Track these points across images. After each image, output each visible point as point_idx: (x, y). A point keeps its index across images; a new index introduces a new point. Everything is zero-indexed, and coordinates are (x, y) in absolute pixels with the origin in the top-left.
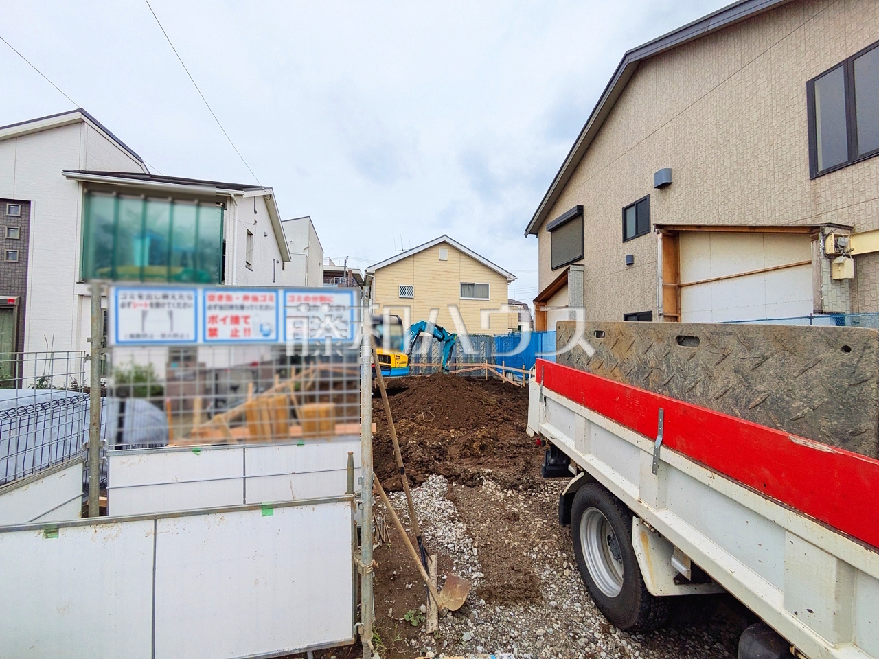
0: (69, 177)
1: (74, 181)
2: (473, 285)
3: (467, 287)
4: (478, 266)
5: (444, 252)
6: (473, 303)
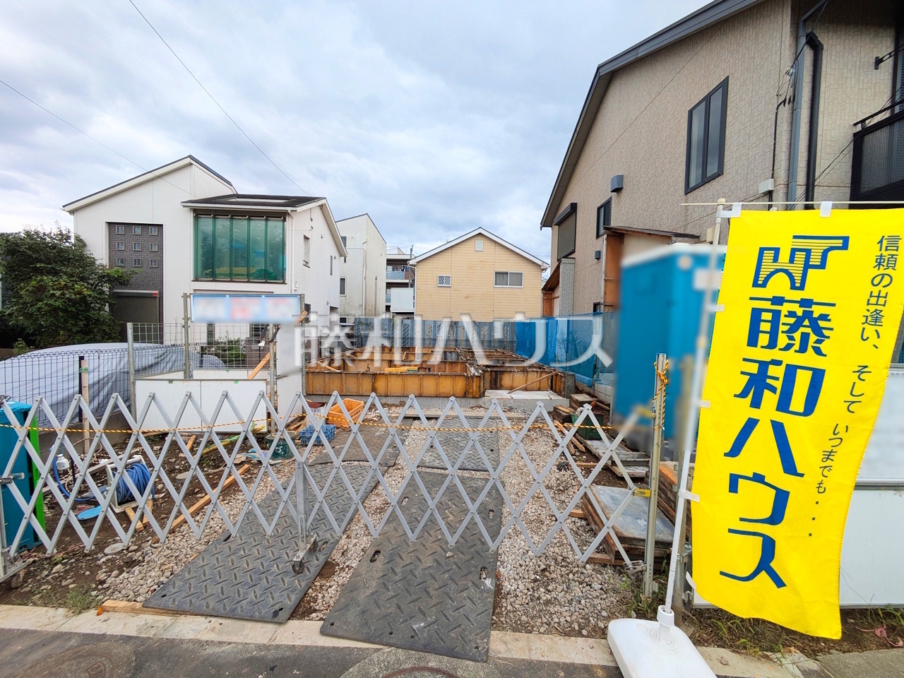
0: (184, 206)
1: (188, 209)
2: (507, 273)
3: (502, 275)
4: (512, 256)
5: (479, 243)
6: (507, 290)
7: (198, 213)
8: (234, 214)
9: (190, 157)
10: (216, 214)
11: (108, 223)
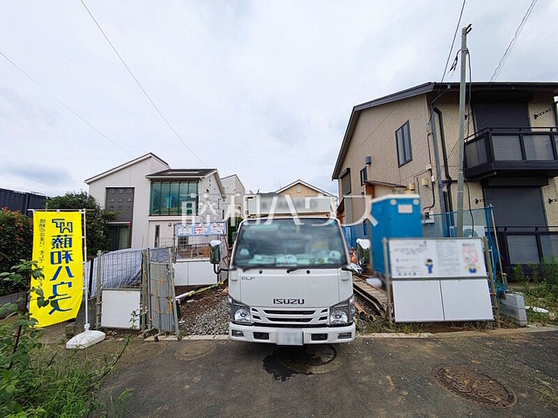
1: (148, 179)
7: (153, 181)
8: (172, 181)
9: (151, 153)
10: (162, 181)
11: (107, 188)
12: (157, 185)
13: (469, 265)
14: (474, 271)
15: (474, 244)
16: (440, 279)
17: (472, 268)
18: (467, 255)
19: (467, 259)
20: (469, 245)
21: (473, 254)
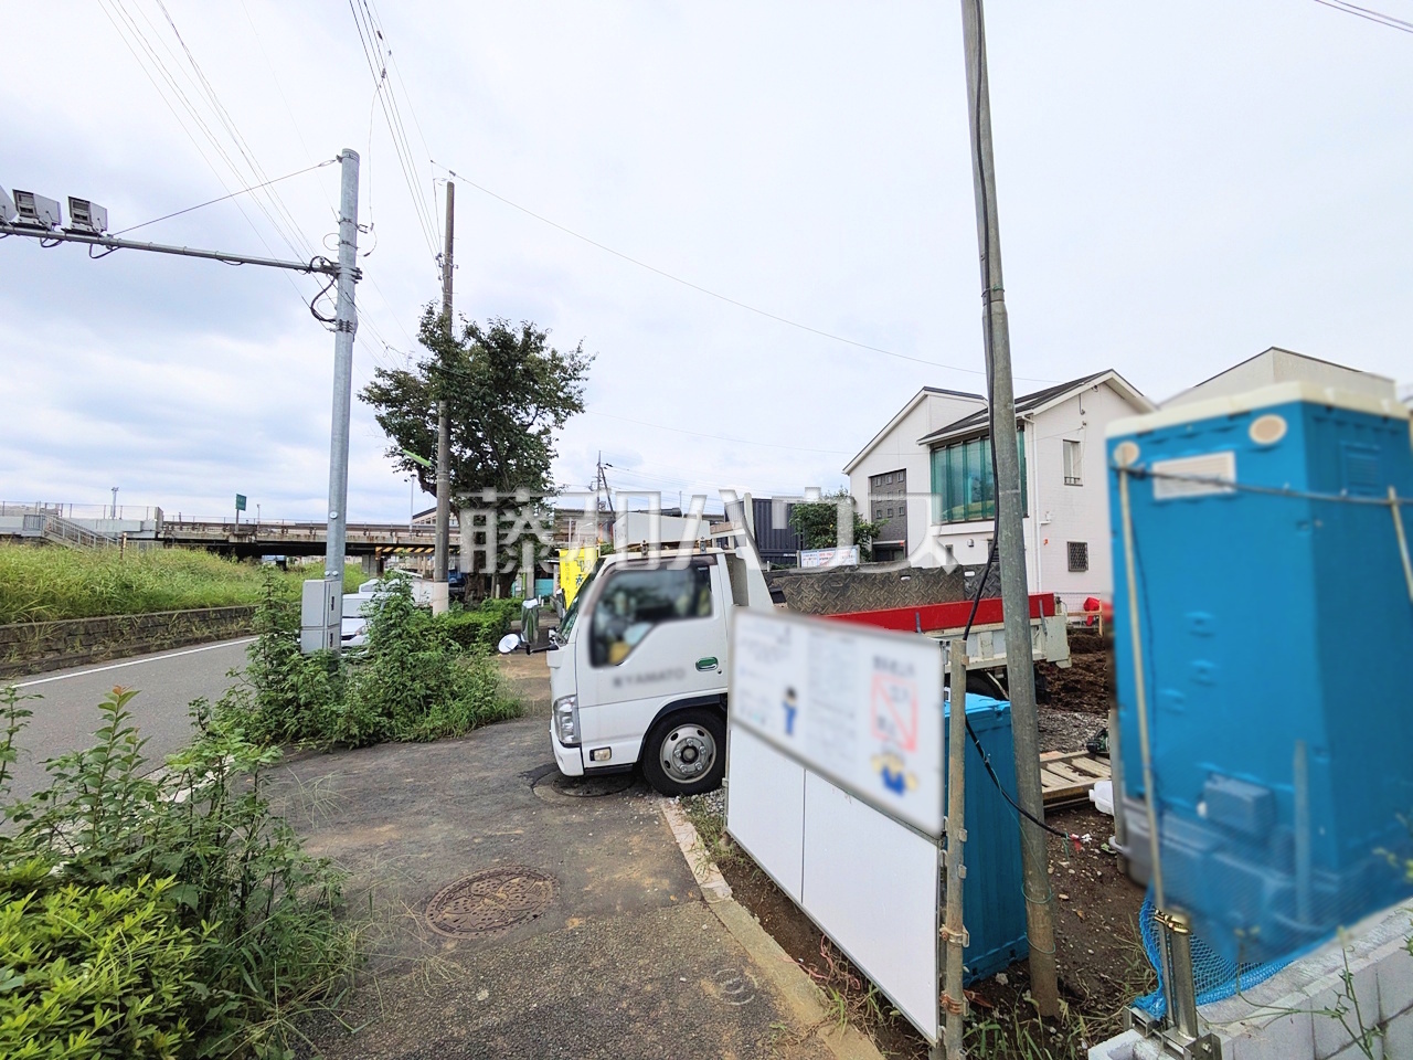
0: (920, 444)
1: (924, 445)
7: (934, 448)
8: (966, 440)
9: (925, 389)
10: (949, 444)
11: (871, 478)
12: (942, 455)
13: (887, 753)
14: (896, 784)
15: (911, 670)
16: (807, 765)
17: (895, 769)
18: (884, 710)
19: (881, 722)
20: (893, 666)
21: (904, 710)
